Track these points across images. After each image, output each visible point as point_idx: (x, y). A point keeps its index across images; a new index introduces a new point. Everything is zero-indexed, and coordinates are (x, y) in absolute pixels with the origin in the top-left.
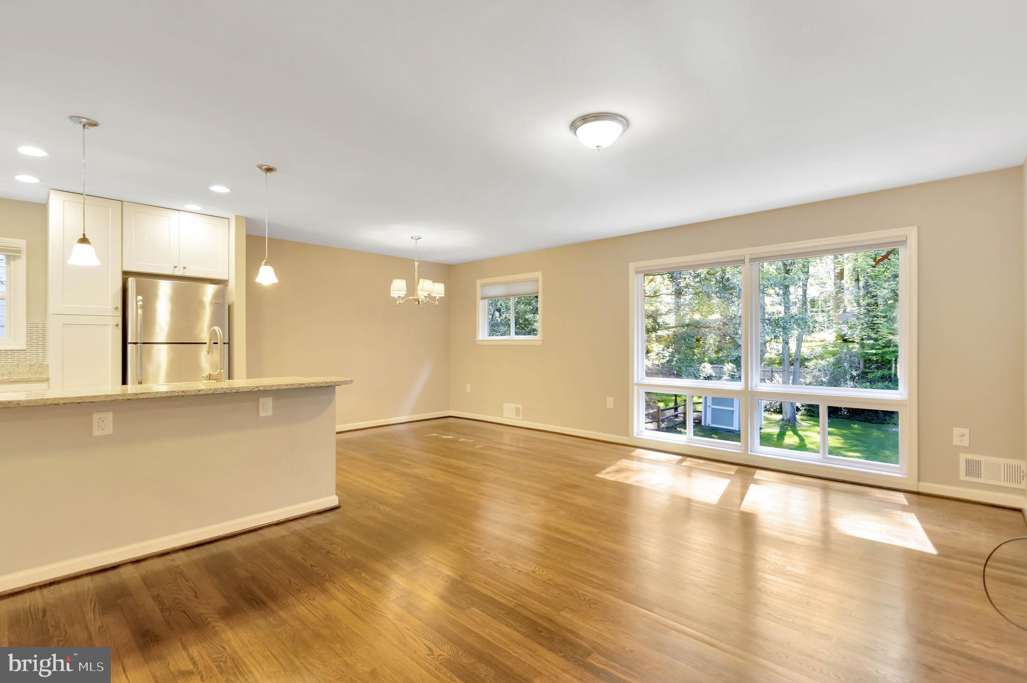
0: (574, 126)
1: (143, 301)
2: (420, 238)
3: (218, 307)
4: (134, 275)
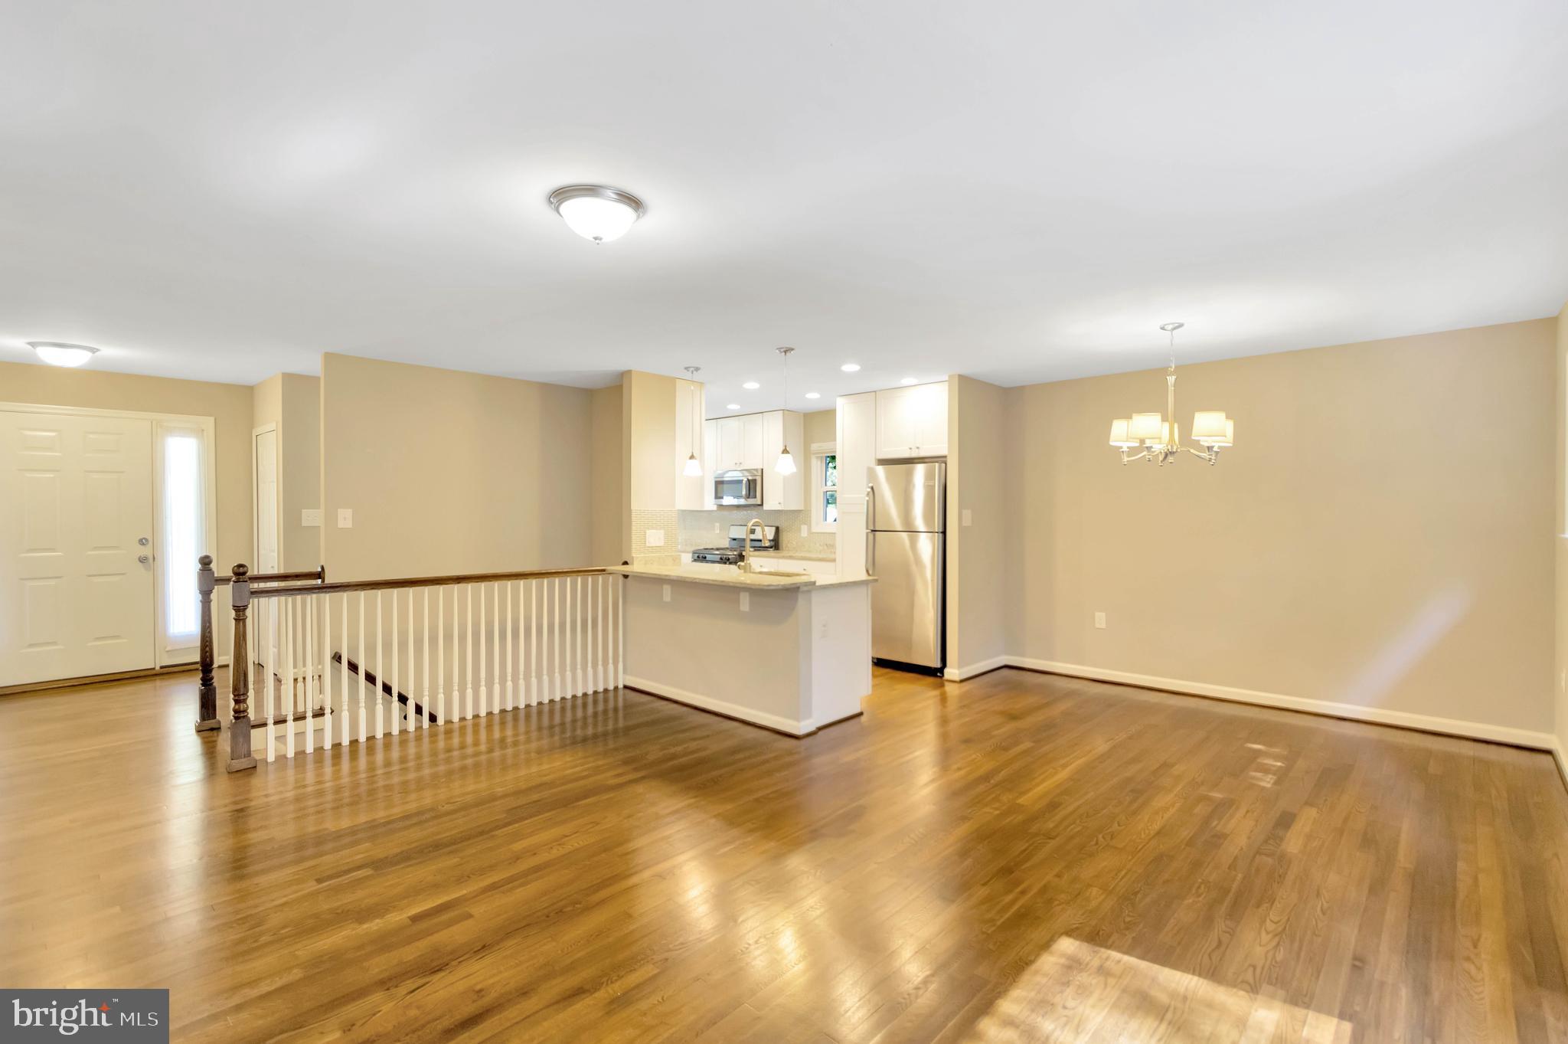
1: (872, 488)
2: (1181, 325)
3: (929, 490)
4: (883, 462)
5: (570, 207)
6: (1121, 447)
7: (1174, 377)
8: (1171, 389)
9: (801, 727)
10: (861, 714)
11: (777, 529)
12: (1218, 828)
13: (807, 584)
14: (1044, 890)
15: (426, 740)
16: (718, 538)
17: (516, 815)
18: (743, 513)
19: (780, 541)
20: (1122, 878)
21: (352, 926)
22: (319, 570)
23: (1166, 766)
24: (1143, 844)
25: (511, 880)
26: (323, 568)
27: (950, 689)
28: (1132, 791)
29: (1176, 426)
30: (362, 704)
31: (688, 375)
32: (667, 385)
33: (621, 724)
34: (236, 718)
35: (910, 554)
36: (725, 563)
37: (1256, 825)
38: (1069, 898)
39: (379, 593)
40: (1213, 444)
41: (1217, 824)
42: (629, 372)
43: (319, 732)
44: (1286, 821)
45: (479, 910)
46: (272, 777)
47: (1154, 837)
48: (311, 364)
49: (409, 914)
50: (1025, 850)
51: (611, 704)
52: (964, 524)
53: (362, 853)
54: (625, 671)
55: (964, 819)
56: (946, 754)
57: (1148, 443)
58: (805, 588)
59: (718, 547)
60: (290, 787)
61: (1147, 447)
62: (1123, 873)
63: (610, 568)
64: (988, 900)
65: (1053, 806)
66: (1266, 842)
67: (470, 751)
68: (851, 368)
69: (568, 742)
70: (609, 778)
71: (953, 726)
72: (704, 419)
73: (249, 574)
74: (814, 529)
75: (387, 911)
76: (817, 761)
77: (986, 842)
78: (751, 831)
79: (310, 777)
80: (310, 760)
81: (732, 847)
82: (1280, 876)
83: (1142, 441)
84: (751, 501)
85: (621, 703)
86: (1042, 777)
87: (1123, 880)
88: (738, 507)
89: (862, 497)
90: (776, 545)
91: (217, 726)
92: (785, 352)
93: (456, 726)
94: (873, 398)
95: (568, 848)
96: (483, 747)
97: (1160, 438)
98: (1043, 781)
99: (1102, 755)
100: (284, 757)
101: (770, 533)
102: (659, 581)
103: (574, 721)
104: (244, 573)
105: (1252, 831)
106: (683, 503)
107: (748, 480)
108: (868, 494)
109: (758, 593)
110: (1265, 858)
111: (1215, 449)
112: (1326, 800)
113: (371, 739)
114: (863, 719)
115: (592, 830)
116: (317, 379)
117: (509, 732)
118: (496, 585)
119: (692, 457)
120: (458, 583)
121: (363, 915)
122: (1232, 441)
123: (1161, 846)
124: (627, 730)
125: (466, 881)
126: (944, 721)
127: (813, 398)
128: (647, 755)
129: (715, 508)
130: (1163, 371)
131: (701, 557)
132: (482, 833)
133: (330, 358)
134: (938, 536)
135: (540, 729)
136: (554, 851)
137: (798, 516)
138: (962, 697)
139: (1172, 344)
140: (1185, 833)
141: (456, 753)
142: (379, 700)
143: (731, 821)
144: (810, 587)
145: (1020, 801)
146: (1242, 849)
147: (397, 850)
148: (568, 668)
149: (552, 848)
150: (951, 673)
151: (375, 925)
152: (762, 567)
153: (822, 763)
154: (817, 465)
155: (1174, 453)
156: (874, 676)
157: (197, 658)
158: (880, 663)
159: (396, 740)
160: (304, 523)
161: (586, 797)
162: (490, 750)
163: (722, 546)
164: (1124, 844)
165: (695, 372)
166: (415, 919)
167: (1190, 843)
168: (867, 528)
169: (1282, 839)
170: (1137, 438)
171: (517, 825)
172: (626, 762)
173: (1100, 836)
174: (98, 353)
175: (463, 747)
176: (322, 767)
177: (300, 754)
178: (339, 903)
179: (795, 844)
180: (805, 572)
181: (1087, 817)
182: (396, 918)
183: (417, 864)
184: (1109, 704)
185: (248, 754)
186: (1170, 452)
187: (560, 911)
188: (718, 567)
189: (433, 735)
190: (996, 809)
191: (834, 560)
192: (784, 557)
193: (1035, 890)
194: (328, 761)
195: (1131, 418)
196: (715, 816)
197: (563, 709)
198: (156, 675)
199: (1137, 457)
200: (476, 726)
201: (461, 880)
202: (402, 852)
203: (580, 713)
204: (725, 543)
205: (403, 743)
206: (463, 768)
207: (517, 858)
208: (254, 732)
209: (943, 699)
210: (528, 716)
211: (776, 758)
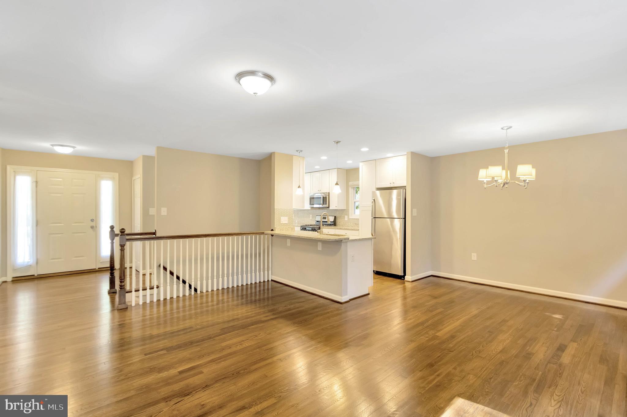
0: (240, 75)
1: (374, 200)
2: (511, 127)
3: (398, 200)
4: (379, 189)
5: (244, 80)
6: (484, 181)
7: (508, 150)
8: (506, 155)
9: (343, 299)
10: (369, 294)
11: (335, 217)
12: (529, 350)
13: (345, 239)
14: (448, 374)
15: (193, 299)
16: (311, 221)
17: (224, 331)
18: (321, 211)
19: (336, 222)
20: (485, 371)
21: (156, 374)
22: (154, 231)
23: (505, 321)
24: (494, 356)
25: (220, 358)
26: (155, 231)
27: (407, 284)
28: (489, 332)
29: (509, 172)
30: (168, 284)
31: (297, 153)
32: (289, 158)
33: (270, 295)
34: (121, 288)
35: (390, 226)
36: (314, 231)
37: (548, 350)
38: (459, 379)
39: (175, 241)
40: (526, 179)
41: (529, 349)
42: (274, 153)
43: (152, 295)
44: (562, 348)
45: (205, 370)
46: (134, 312)
47: (499, 353)
48: (152, 151)
49: (179, 370)
50: (439, 356)
51: (266, 287)
52: (414, 215)
53: (162, 344)
54: (272, 274)
55: (412, 341)
56: (406, 312)
57: (496, 179)
58: (345, 241)
59: (311, 224)
60: (141, 316)
61: (495, 180)
62: (484, 369)
63: (266, 232)
64: (423, 378)
65: (453, 337)
66: (552, 357)
67: (210, 304)
68: (365, 149)
69: (249, 301)
70: (262, 317)
71: (408, 300)
72: (304, 173)
73: (126, 232)
74: (350, 217)
75: (170, 369)
76: (349, 313)
77: (422, 352)
78: (319, 342)
79: (148, 312)
80: (148, 306)
81: (311, 348)
82: (560, 374)
83: (493, 178)
84: (324, 206)
85: (270, 287)
86: (448, 324)
87: (485, 372)
88: (319, 208)
89: (370, 203)
90: (334, 224)
91: (115, 291)
92: (337, 143)
93: (205, 294)
94: (374, 162)
95: (244, 346)
96: (215, 303)
97: (501, 177)
98: (448, 325)
99: (475, 315)
100: (138, 304)
101: (332, 219)
102: (285, 237)
103: (251, 293)
104: (124, 232)
105: (546, 352)
106: (296, 206)
107: (323, 197)
108: (372, 203)
109: (325, 242)
110: (552, 365)
111: (527, 181)
112: (581, 339)
113: (172, 298)
114: (369, 296)
115: (253, 339)
116: (154, 157)
117: (225, 297)
118: (221, 238)
119: (299, 187)
120: (206, 237)
121: (161, 370)
122: (535, 178)
123: (503, 357)
124: (272, 297)
125: (202, 358)
126: (405, 298)
127: (350, 163)
128: (279, 308)
129: (310, 208)
130: (503, 148)
131: (304, 228)
132: (210, 338)
133: (159, 148)
134: (402, 220)
135: (238, 296)
136: (238, 347)
137: (344, 212)
138: (412, 288)
139: (507, 136)
140: (514, 352)
141: (204, 305)
142: (175, 283)
143: (312, 338)
144: (347, 240)
145: (437, 334)
146: (541, 360)
147: (175, 344)
148: (249, 272)
149: (237, 346)
150: (408, 278)
151: (164, 374)
152: (328, 232)
153: (352, 314)
154: (351, 191)
155: (508, 183)
156: (374, 278)
157: (108, 265)
158: (377, 273)
159: (181, 299)
160: (150, 214)
161: (253, 325)
162: (218, 304)
163: (313, 224)
164: (485, 356)
165: (300, 152)
166: (181, 372)
167: (516, 356)
168: (372, 217)
169: (560, 357)
170: (491, 177)
171: (224, 335)
172: (270, 311)
173: (474, 352)
174: (75, 148)
175: (207, 302)
176: (153, 309)
177: (145, 303)
178: (152, 364)
179: (339, 348)
180: (346, 235)
181: (468, 343)
182: (173, 372)
183: (183, 350)
184: (478, 293)
185: (125, 303)
186: (506, 183)
187: (238, 373)
188: (311, 232)
189: (196, 297)
190: (427, 337)
191: (358, 230)
192: (337, 229)
193: (444, 374)
194: (155, 307)
195: (488, 168)
196: (305, 335)
197: (247, 289)
198: (96, 271)
199: (491, 185)
200: (212, 294)
201: (200, 357)
202: (178, 345)
203: (253, 290)
204: (314, 223)
205: (184, 300)
206: (207, 311)
207: (223, 349)
208: (127, 294)
209: (404, 289)
210: (233, 291)
211: (331, 312)
